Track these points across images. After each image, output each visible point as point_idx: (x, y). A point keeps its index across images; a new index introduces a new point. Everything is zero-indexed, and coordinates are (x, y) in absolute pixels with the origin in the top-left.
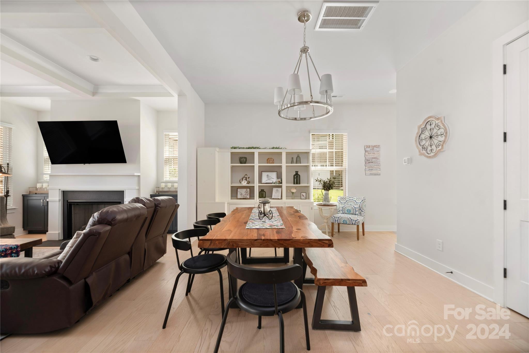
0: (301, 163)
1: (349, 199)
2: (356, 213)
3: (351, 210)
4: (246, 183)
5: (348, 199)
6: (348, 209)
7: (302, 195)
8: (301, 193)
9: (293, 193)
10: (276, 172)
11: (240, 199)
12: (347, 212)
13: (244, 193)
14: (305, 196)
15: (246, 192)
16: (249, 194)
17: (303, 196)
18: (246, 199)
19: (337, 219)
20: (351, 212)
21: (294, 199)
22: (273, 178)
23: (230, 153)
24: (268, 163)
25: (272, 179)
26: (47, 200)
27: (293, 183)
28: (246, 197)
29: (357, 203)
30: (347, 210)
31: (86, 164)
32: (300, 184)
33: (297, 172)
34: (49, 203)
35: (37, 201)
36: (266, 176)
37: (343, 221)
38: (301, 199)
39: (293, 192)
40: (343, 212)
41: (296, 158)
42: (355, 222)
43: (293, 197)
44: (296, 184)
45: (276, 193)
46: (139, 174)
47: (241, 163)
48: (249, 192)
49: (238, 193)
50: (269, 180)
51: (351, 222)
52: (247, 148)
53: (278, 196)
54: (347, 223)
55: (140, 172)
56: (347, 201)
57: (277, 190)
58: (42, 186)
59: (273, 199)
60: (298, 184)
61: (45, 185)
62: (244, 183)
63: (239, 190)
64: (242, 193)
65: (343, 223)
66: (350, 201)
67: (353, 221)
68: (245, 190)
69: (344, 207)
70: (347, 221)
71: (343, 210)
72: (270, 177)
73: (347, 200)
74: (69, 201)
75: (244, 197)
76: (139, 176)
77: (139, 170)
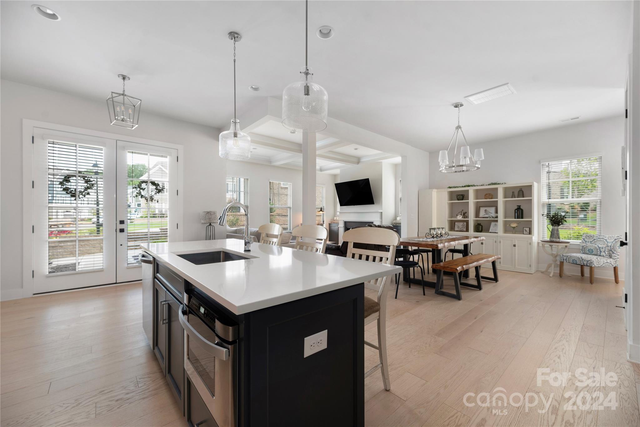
0: (524, 196)
1: (599, 237)
2: (600, 253)
3: (594, 250)
4: (461, 217)
5: (597, 238)
6: (589, 248)
7: (524, 230)
8: (523, 228)
9: (514, 228)
10: (495, 207)
11: (457, 231)
12: (588, 252)
13: (461, 226)
14: (528, 231)
15: (463, 225)
16: (465, 227)
17: (526, 231)
18: (462, 231)
19: (565, 258)
20: (594, 252)
21: (515, 233)
22: (491, 213)
23: (447, 192)
24: (486, 199)
25: (489, 214)
26: (339, 226)
27: (514, 218)
28: (463, 230)
29: (586, 241)
30: (588, 250)
31: (355, 206)
32: (522, 218)
33: (520, 206)
34: (339, 228)
35: (334, 228)
36: (484, 211)
37: (572, 260)
38: (524, 234)
39: (514, 226)
40: (583, 251)
41: (518, 192)
42: (587, 263)
43: (514, 232)
44: (517, 218)
45: (494, 227)
46: (381, 211)
47: (458, 200)
48: (466, 225)
49: (456, 226)
50: (487, 214)
51: (582, 262)
52: (463, 187)
53: (496, 230)
54: (578, 263)
55: (382, 210)
56: (594, 240)
57: (495, 224)
58: (337, 219)
59: (490, 233)
60: (519, 218)
61: (338, 218)
62: (460, 218)
63: (456, 223)
64: (459, 226)
65: (572, 262)
66: (599, 240)
67: (584, 261)
68: (462, 223)
69: (585, 247)
70: (577, 261)
71: (583, 249)
72: (488, 211)
73: (595, 238)
74: (347, 227)
75: (461, 230)
76: (382, 213)
77: (381, 208)
